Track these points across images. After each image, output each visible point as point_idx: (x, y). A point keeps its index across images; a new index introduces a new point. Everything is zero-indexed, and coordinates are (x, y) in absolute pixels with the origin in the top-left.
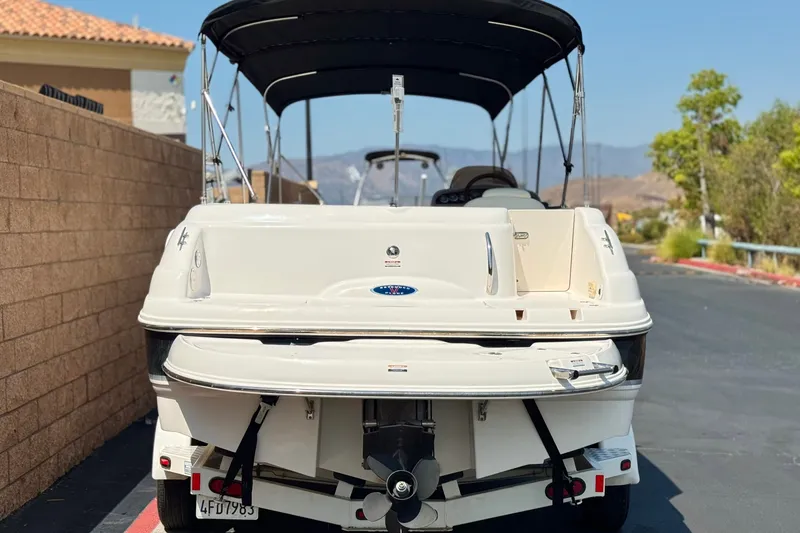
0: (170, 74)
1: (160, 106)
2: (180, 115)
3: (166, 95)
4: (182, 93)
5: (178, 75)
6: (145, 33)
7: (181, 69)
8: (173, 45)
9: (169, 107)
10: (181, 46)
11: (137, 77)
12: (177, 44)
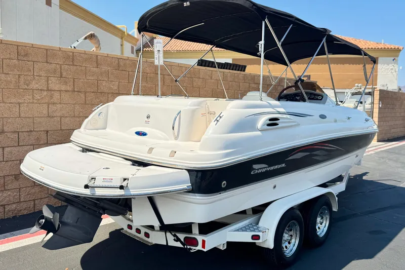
0: (393, 58)
1: (388, 69)
2: (396, 71)
3: (390, 65)
4: (397, 64)
5: (396, 58)
6: (385, 45)
7: (398, 56)
8: (395, 48)
9: (392, 69)
10: (398, 48)
11: (380, 60)
12: (396, 48)
